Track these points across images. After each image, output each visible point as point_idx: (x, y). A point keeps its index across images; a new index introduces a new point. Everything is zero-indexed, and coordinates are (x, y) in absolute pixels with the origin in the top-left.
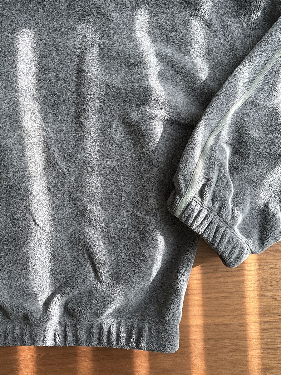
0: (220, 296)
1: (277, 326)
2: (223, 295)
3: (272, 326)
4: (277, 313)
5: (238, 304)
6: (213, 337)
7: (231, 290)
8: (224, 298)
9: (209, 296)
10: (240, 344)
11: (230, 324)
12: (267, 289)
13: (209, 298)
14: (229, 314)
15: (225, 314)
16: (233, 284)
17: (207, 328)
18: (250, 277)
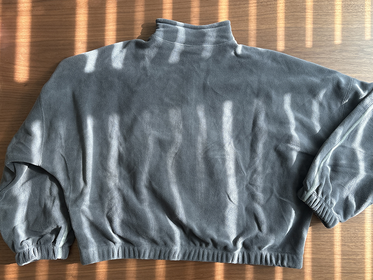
0: (321, 244)
1: (350, 261)
2: (322, 243)
3: (347, 261)
4: (350, 254)
5: (330, 248)
6: (317, 265)
7: (326, 241)
8: (323, 245)
9: (315, 243)
10: (330, 269)
11: (326, 259)
12: (346, 241)
13: (315, 244)
14: (325, 254)
15: (323, 253)
16: (328, 237)
17: (313, 260)
18: (336, 235)
